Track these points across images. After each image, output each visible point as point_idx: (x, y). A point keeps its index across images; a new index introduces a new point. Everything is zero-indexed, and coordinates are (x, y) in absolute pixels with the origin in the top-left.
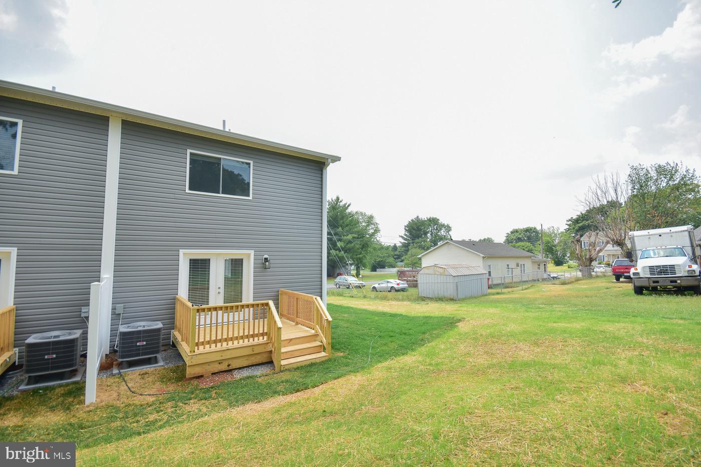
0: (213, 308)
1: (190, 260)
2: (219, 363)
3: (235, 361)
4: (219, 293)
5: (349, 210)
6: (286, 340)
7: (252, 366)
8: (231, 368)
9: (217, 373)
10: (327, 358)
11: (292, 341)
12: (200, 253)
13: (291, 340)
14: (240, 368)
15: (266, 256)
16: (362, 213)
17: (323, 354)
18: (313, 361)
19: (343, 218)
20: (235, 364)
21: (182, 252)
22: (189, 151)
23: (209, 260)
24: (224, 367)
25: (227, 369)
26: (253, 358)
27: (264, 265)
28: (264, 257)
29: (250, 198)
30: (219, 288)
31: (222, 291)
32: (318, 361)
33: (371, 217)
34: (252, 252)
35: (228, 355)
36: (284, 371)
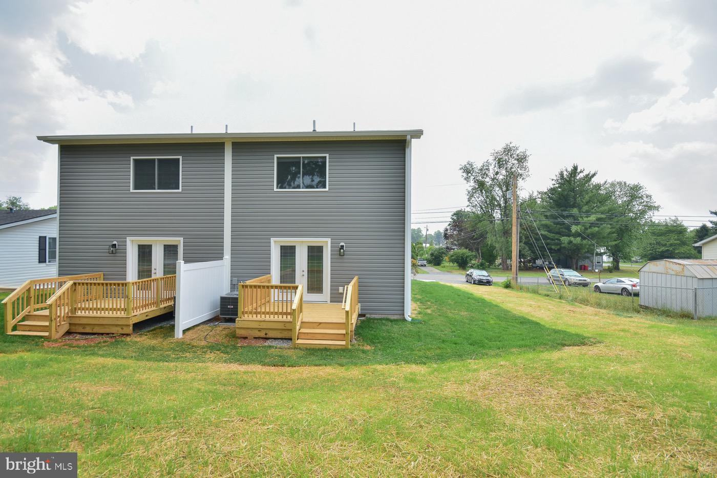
0: (254, 286)
1: (281, 246)
2: (259, 331)
3: (271, 331)
4: (303, 275)
5: (595, 181)
6: (315, 323)
7: (285, 339)
8: (267, 336)
9: (258, 338)
10: (343, 347)
11: (321, 325)
12: (288, 241)
13: (320, 323)
14: (275, 339)
15: (342, 244)
16: (620, 183)
17: (343, 343)
18: (328, 347)
19: (581, 193)
20: (271, 334)
21: (272, 240)
22: (276, 156)
23: (295, 246)
24: (262, 334)
25: (265, 336)
26: (286, 333)
27: (339, 253)
28: (341, 244)
29: (327, 189)
30: (303, 271)
31: (306, 273)
32: (332, 347)
33: (636, 188)
34: (329, 240)
35: (264, 326)
36: (297, 348)
